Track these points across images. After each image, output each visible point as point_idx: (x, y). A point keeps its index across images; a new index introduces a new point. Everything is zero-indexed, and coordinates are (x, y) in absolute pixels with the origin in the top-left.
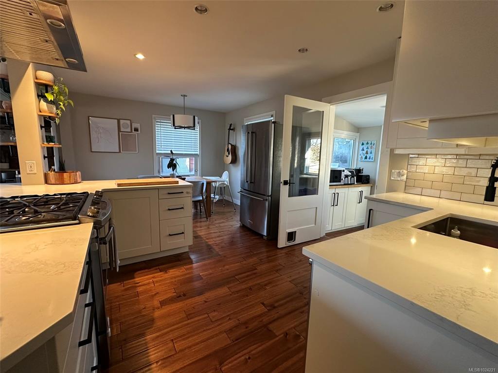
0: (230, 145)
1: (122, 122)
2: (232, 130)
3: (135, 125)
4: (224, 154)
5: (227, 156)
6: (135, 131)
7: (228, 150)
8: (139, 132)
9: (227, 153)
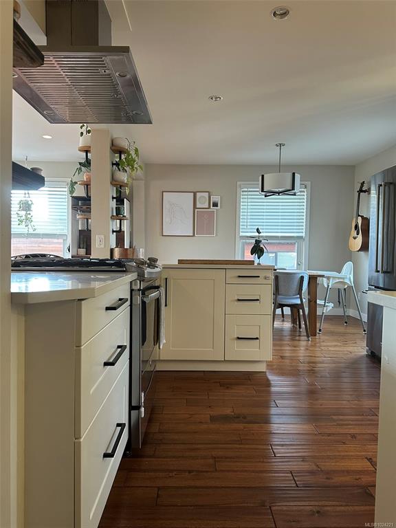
0: (360, 218)
1: (198, 195)
2: (365, 191)
3: (214, 198)
4: (350, 234)
5: (355, 238)
6: (213, 206)
7: (356, 227)
8: (219, 208)
9: (354, 233)
